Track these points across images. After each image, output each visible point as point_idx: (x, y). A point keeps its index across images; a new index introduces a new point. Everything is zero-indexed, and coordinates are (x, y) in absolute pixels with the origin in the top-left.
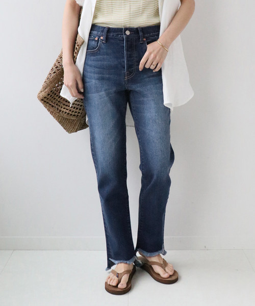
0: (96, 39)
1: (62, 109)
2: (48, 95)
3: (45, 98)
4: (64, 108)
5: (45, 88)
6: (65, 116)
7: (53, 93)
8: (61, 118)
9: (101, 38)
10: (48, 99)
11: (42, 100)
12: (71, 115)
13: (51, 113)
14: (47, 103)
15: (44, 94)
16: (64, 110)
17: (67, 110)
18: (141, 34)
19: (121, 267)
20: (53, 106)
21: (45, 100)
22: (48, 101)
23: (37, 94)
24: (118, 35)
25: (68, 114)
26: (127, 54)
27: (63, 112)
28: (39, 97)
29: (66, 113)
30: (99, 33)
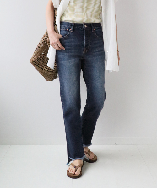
0: (67, 30)
1: (44, 68)
2: (36, 60)
3: (34, 62)
4: (45, 68)
5: (34, 56)
6: (46, 72)
7: (39, 59)
8: (43, 73)
9: (70, 29)
10: (36, 62)
11: (33, 63)
12: (49, 71)
13: (38, 70)
14: (35, 65)
15: (33, 60)
16: (45, 69)
17: (47, 68)
18: (92, 27)
19: (76, 162)
20: (38, 67)
21: (34, 63)
22: (36, 64)
23: (30, 60)
24: (80, 27)
25: (47, 71)
26: (86, 38)
27: (44, 70)
28: (31, 61)
29: (46, 70)
30: (69, 26)
